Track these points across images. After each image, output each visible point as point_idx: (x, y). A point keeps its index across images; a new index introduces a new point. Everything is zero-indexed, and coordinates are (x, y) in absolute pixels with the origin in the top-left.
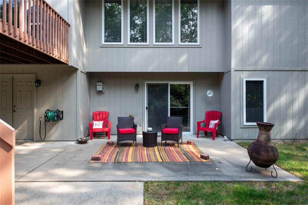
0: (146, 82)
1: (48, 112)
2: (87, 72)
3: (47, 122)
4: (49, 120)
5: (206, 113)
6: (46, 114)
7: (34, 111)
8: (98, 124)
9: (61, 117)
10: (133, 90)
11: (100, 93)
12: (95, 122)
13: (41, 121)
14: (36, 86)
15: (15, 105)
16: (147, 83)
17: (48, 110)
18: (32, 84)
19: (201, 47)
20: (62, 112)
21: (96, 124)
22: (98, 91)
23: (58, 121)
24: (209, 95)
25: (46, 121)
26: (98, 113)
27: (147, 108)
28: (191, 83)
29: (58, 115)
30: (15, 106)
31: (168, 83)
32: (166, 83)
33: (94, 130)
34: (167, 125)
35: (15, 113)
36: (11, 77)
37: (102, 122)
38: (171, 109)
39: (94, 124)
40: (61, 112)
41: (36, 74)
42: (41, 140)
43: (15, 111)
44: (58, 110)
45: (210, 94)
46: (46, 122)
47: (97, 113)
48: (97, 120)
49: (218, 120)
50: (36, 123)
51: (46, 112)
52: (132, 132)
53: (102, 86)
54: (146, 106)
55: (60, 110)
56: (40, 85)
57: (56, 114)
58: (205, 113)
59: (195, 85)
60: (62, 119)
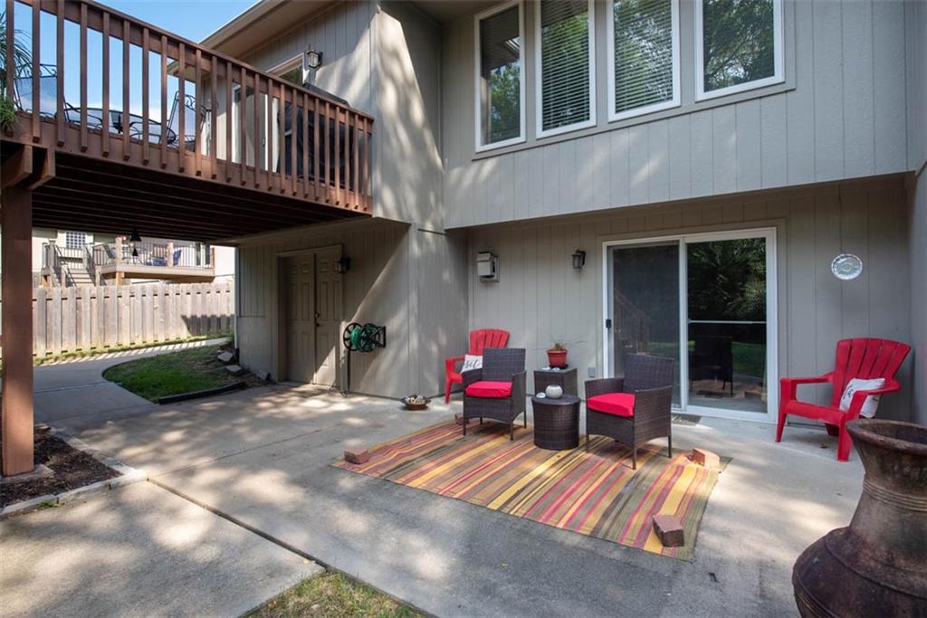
0: (605, 244)
2: (446, 230)
5: (839, 345)
6: (347, 334)
7: (340, 326)
8: (474, 363)
10: (569, 269)
12: (468, 357)
15: (319, 312)
16: (608, 247)
19: (794, 90)
20: (384, 329)
21: (470, 363)
23: (376, 350)
24: (841, 273)
25: (349, 348)
27: (608, 322)
28: (770, 234)
29: (370, 337)
30: (319, 315)
31: (678, 241)
32: (673, 241)
34: (625, 384)
35: (319, 329)
36: (313, 256)
38: (690, 327)
39: (467, 360)
40: (379, 329)
41: (343, 245)
43: (318, 325)
44: (372, 325)
45: (847, 269)
47: (482, 333)
48: (474, 352)
49: (883, 380)
50: (344, 353)
51: (347, 329)
52: (499, 396)
53: (489, 264)
54: (605, 317)
55: (377, 325)
56: (347, 269)
57: (364, 335)
58: (835, 345)
59: (784, 241)
60: (384, 346)
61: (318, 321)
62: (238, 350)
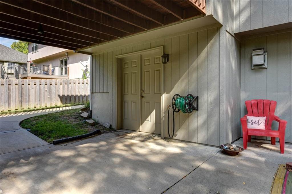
1: (177, 98)
2: (235, 34)
3: (176, 112)
4: (178, 109)
6: (174, 101)
7: (162, 97)
8: (257, 122)
9: (195, 106)
11: (259, 68)
12: (250, 118)
13: (169, 110)
14: (163, 61)
15: (143, 90)
17: (177, 95)
18: (160, 61)
20: (197, 98)
21: (254, 122)
22: (254, 65)
23: (191, 112)
25: (174, 110)
26: (254, 104)
29: (191, 103)
33: (249, 132)
35: (143, 99)
36: (140, 56)
37: (263, 119)
39: (249, 120)
40: (195, 98)
41: (164, 46)
42: (169, 137)
43: (143, 97)
44: (191, 95)
46: (174, 112)
47: (253, 102)
48: (253, 114)
50: (164, 114)
51: (174, 98)
53: (263, 56)
55: (194, 96)
56: (168, 61)
57: (187, 102)
60: (197, 109)
61: (143, 95)
62: (91, 111)
